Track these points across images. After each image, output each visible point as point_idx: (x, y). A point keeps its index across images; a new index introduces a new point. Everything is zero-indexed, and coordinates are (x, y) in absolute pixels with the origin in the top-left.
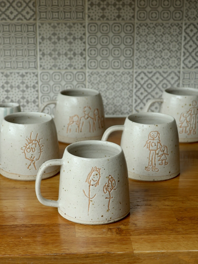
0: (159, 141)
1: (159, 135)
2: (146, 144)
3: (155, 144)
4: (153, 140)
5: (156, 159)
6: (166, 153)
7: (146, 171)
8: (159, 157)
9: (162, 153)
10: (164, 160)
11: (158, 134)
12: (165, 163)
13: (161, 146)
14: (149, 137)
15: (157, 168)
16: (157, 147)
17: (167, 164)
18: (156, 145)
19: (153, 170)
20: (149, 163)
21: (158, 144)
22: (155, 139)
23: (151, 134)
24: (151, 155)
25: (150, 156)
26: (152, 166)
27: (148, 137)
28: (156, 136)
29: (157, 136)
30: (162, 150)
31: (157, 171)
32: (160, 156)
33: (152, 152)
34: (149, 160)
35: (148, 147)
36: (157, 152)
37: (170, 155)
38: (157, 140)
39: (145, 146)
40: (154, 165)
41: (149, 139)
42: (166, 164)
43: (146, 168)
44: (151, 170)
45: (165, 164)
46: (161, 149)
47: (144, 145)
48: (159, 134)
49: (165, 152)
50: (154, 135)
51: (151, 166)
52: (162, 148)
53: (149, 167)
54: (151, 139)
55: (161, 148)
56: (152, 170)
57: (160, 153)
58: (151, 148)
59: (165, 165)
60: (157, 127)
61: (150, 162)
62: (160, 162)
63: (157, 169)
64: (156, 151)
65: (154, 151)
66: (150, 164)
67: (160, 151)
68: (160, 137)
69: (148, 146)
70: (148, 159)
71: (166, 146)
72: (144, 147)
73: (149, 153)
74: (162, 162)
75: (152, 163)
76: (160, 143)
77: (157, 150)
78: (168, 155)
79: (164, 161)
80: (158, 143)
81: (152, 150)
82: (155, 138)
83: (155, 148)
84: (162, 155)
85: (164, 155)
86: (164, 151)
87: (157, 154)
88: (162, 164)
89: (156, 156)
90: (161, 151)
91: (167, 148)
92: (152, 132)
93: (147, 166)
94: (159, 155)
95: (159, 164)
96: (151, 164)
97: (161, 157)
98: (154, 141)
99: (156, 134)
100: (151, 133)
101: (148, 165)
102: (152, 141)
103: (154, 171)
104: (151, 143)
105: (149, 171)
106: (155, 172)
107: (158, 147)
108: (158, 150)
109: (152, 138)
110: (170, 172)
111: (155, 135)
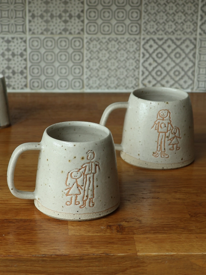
0: (169, 122)
1: (170, 114)
2: (154, 125)
3: (165, 125)
4: (163, 120)
5: (166, 143)
6: (178, 136)
7: (153, 157)
8: (170, 141)
9: (174, 135)
10: (175, 144)
11: (169, 114)
12: (177, 148)
13: (172, 127)
14: (158, 116)
15: (167, 154)
16: (167, 129)
17: (179, 149)
18: (166, 127)
19: (162, 156)
20: (158, 147)
21: (168, 125)
22: (165, 119)
23: (160, 113)
24: (160, 138)
25: (158, 140)
26: (162, 151)
27: (156, 117)
28: (166, 116)
29: (168, 115)
30: (173, 132)
31: (167, 158)
32: (170, 139)
33: (161, 134)
34: (158, 144)
35: (157, 128)
36: (167, 134)
37: (182, 138)
38: (167, 120)
39: (153, 127)
40: (163, 150)
41: (158, 118)
42: (178, 149)
43: (154, 153)
44: (160, 156)
45: (177, 150)
46: (172, 131)
47: (152, 126)
48: (170, 113)
49: (177, 134)
50: (163, 114)
51: (160, 152)
52: (173, 130)
53: (157, 152)
54: (160, 120)
55: (173, 129)
56: (161, 157)
57: (171, 136)
58: (160, 130)
59: (177, 151)
60: (167, 104)
61: (159, 147)
62: (171, 146)
63: (167, 155)
64: (165, 133)
65: (164, 134)
66: (159, 149)
67: (171, 133)
68: (170, 116)
69: (156, 128)
70: (157, 143)
71: (178, 127)
72: (152, 128)
73: (157, 135)
74: (173, 146)
75: (161, 148)
76: (171, 124)
77: (167, 132)
78: (180, 138)
79: (175, 146)
80: (168, 123)
81: (161, 132)
82: (165, 117)
83: (165, 129)
84: (173, 138)
85: (175, 138)
86: (175, 134)
87: (167, 137)
88: (173, 149)
89: (166, 139)
90: (172, 133)
91: (179, 130)
92: (162, 110)
93: (155, 151)
94: (170, 138)
95: (170, 149)
96: (160, 149)
97: (172, 140)
98: (164, 121)
99: (167, 113)
100: (160, 112)
101: (156, 150)
102: (161, 121)
103: (163, 158)
104: (160, 124)
105: (157, 157)
106: (164, 158)
107: (169, 129)
108: (169, 132)
109: (162, 117)
110: (182, 159)
111: (165, 114)
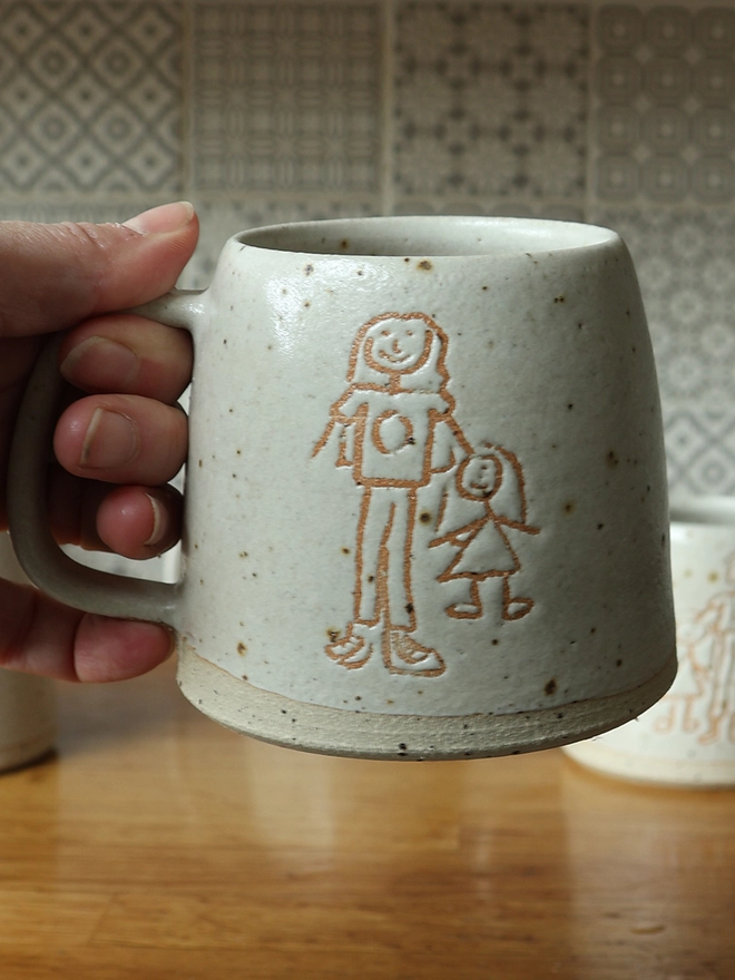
0: (441, 406)
1: (443, 350)
2: (330, 426)
3: (409, 427)
4: (392, 388)
5: (414, 563)
6: (513, 514)
7: (332, 662)
8: (446, 549)
9: (476, 507)
10: (491, 573)
11: (435, 342)
12: (505, 602)
13: (465, 445)
14: (353, 363)
15: (428, 645)
16: (420, 457)
17: (520, 614)
18: (411, 441)
19: (396, 661)
20: (358, 594)
21: (431, 426)
22: (405, 381)
23: (370, 341)
24: (373, 528)
25: (360, 539)
26: (387, 625)
27: (346, 367)
28: (411, 359)
29: (426, 354)
30: (472, 485)
31: (428, 672)
32: (450, 536)
33: (380, 495)
34: (359, 568)
35: (349, 453)
36: (426, 497)
38: (425, 390)
39: (322, 442)
40: (398, 616)
41: (355, 380)
42: (513, 607)
43: (333, 636)
44: (376, 657)
45: (505, 616)
46: (458, 475)
47: (317, 437)
48: (443, 339)
49: (502, 499)
50: (395, 345)
51: (377, 629)
52: (473, 464)
53: (358, 628)
54: (372, 386)
55: (465, 461)
56: (388, 664)
57: (457, 510)
58: (371, 462)
59: (508, 623)
60: (420, 274)
61: (368, 591)
62: (457, 586)
63: (430, 651)
64: (412, 486)
65: (399, 493)
66: (366, 610)
67: (451, 492)
68: (448, 361)
69: (342, 446)
70: (349, 562)
71: (508, 446)
72: (316, 452)
73: (354, 505)
74: (473, 590)
75: (381, 599)
76: (452, 424)
77: (426, 480)
78: (533, 530)
79: (488, 587)
80: (432, 415)
81: (381, 482)
82: (407, 371)
83: (405, 461)
84: (475, 525)
85: (489, 525)
86: (488, 495)
87: (425, 518)
88: (471, 608)
89: (421, 532)
90: (463, 494)
91: (517, 468)
92: (383, 317)
93: (340, 626)
94: (444, 527)
95: (450, 610)
96: (376, 610)
97: (466, 543)
98: (397, 397)
99: (418, 337)
100: (373, 329)
101: (349, 615)
102: (379, 399)
103: (401, 671)
104: (369, 420)
105: (360, 663)
106: (407, 678)
107: (437, 458)
108: (436, 480)
109: (383, 369)
110: (550, 688)
111: (411, 345)
